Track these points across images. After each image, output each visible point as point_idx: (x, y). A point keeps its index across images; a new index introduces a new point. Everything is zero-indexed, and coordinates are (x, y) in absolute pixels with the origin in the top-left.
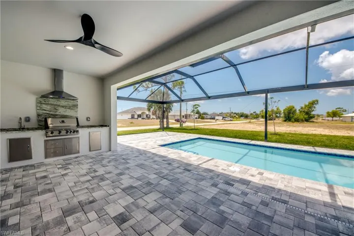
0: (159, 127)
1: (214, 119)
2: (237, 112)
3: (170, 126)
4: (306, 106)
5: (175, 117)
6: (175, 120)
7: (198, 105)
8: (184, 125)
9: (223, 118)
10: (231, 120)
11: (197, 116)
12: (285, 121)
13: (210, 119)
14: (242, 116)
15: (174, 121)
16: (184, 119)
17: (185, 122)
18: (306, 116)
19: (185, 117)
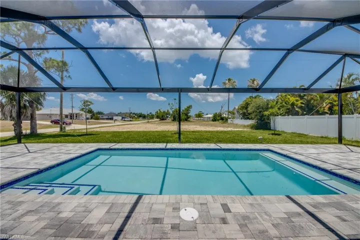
0: (12, 134)
1: (112, 119)
2: (136, 112)
3: (39, 131)
4: (185, 109)
5: (50, 117)
6: (52, 122)
7: (90, 102)
8: (68, 128)
9: (123, 118)
10: (131, 121)
11: (89, 115)
12: (173, 120)
13: (107, 119)
14: (140, 116)
15: (49, 123)
16: (68, 120)
17: (70, 124)
18: (186, 117)
19: (69, 117)
